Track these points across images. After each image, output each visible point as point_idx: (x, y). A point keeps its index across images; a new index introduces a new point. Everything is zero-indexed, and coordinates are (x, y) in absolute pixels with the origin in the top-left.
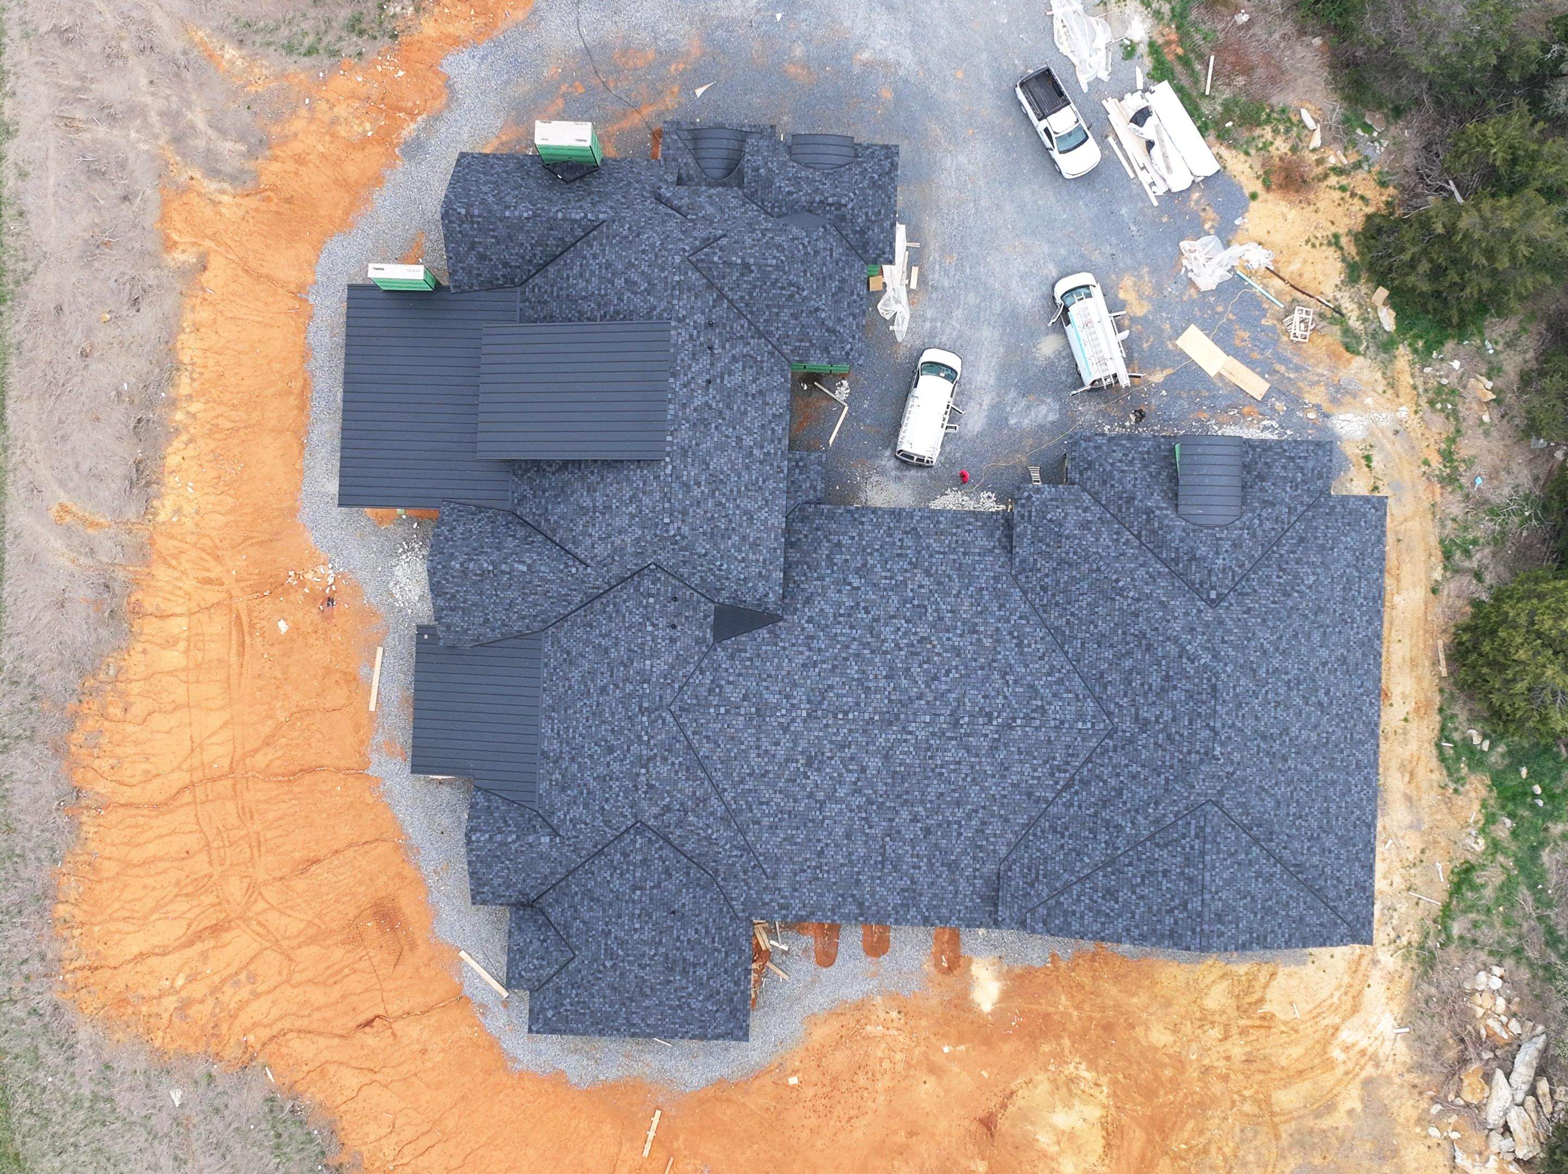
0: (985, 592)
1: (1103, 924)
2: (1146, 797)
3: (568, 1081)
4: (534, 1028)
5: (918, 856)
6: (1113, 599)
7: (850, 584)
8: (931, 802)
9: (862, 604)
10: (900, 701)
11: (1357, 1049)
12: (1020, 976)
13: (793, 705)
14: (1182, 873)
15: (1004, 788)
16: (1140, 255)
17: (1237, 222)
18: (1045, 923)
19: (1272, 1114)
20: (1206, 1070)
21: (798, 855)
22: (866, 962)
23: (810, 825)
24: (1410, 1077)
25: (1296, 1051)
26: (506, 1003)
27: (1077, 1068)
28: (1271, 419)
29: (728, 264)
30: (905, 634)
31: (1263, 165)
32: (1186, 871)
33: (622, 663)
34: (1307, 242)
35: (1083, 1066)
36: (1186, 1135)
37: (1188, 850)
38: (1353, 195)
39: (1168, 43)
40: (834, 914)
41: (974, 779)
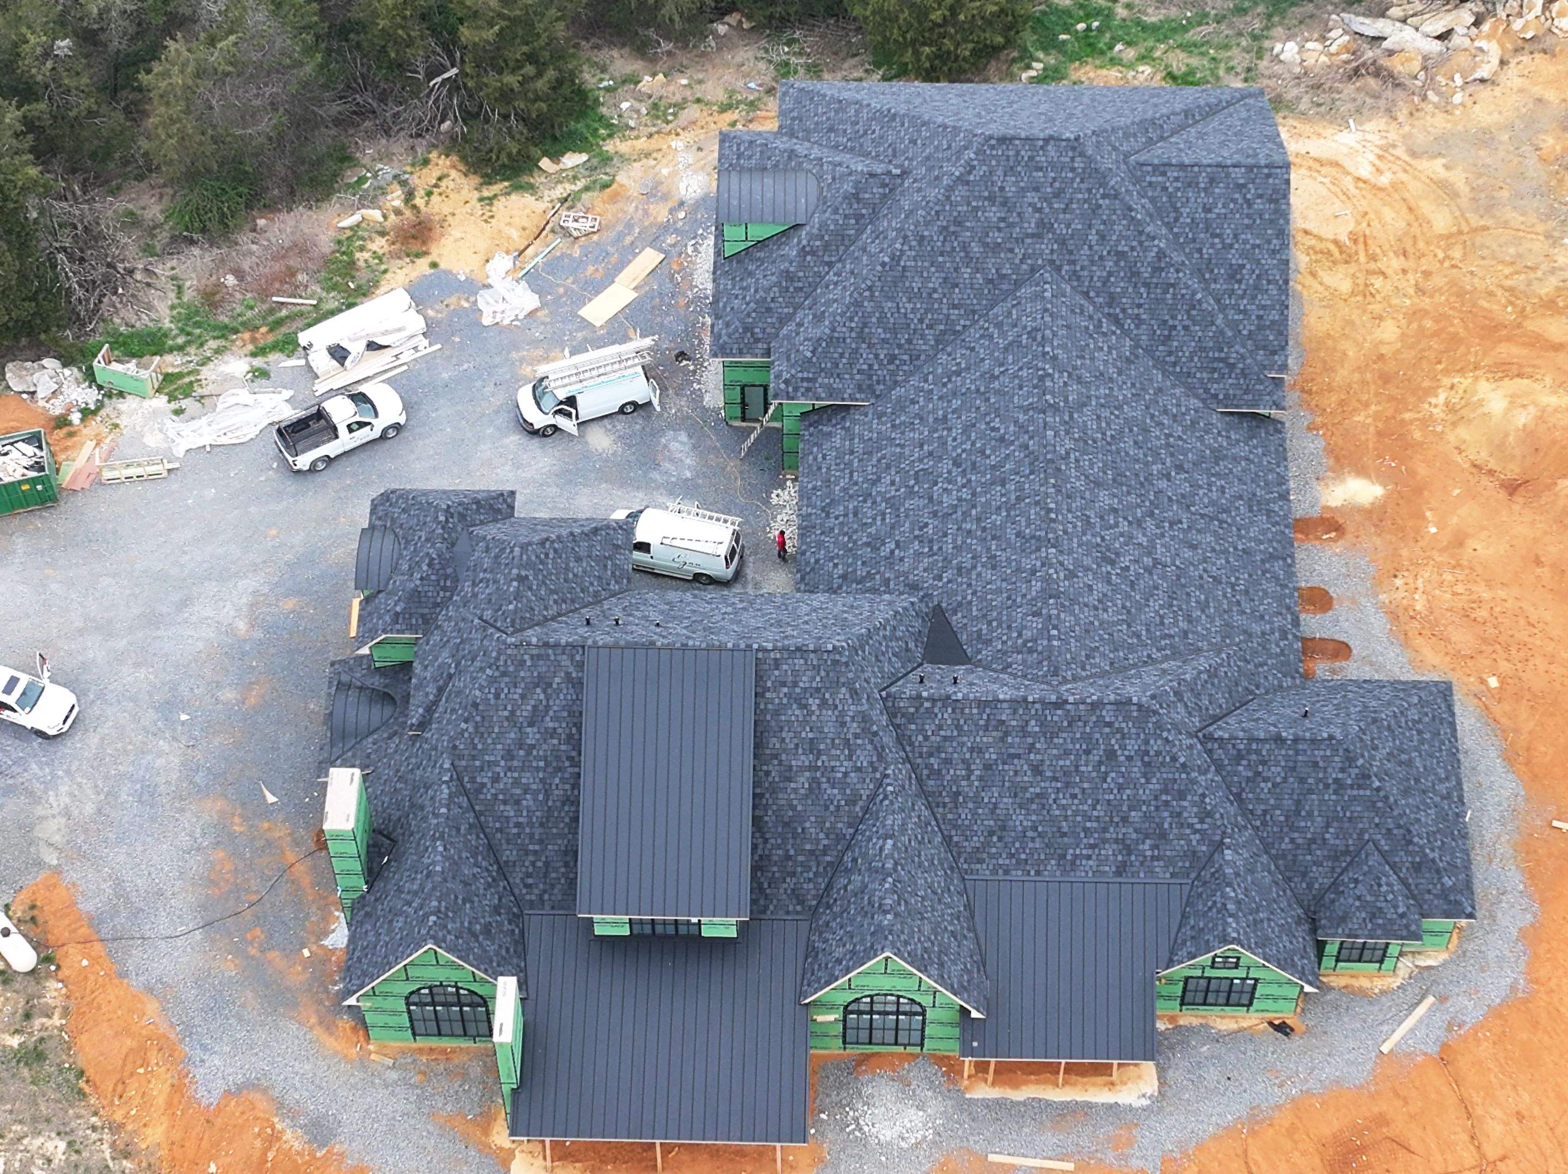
0: (898, 422)
1: (1269, 282)
2: (1124, 222)
3: (1532, 925)
4: (1469, 910)
5: (1210, 485)
6: (904, 267)
7: (892, 552)
8: (1145, 455)
9: (917, 533)
10: (1031, 464)
11: (1377, 162)
12: (1337, 459)
13: (1043, 565)
14: (1205, 189)
15: (1124, 383)
16: (497, 360)
17: (463, 278)
18: (1274, 353)
19: (1460, 232)
20: (1420, 290)
21: (1220, 604)
22: (1340, 610)
23: (1183, 581)
24: (1402, 116)
25: (1388, 214)
26: (1442, 999)
27: (1436, 406)
28: (686, 246)
29: (518, 596)
30: (949, 482)
31: (399, 258)
32: (1202, 185)
33: (1002, 739)
34: (486, 221)
35: (1433, 400)
36: (1495, 307)
37: (1179, 185)
38: (436, 186)
39: (254, 340)
40: (1286, 586)
41: (1116, 408)
